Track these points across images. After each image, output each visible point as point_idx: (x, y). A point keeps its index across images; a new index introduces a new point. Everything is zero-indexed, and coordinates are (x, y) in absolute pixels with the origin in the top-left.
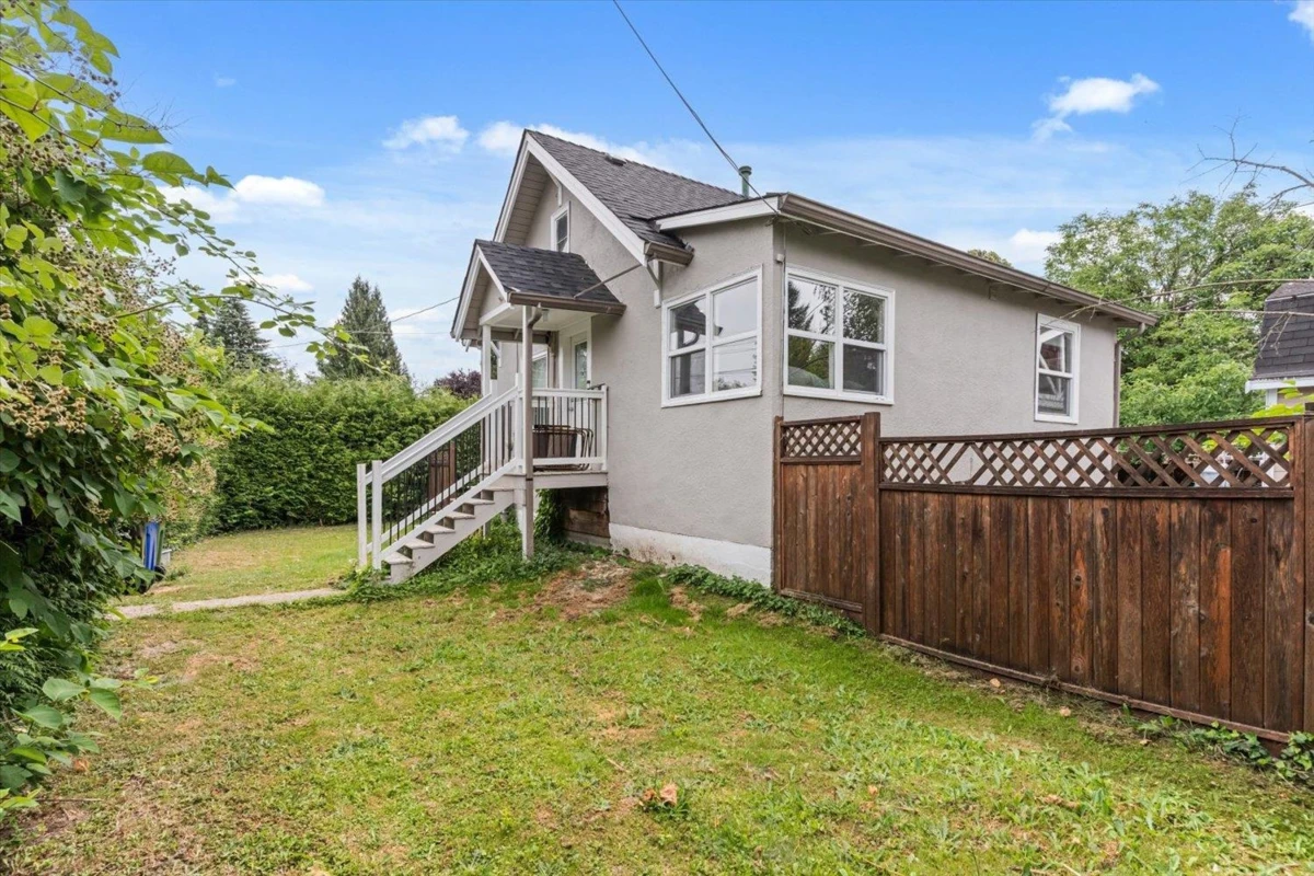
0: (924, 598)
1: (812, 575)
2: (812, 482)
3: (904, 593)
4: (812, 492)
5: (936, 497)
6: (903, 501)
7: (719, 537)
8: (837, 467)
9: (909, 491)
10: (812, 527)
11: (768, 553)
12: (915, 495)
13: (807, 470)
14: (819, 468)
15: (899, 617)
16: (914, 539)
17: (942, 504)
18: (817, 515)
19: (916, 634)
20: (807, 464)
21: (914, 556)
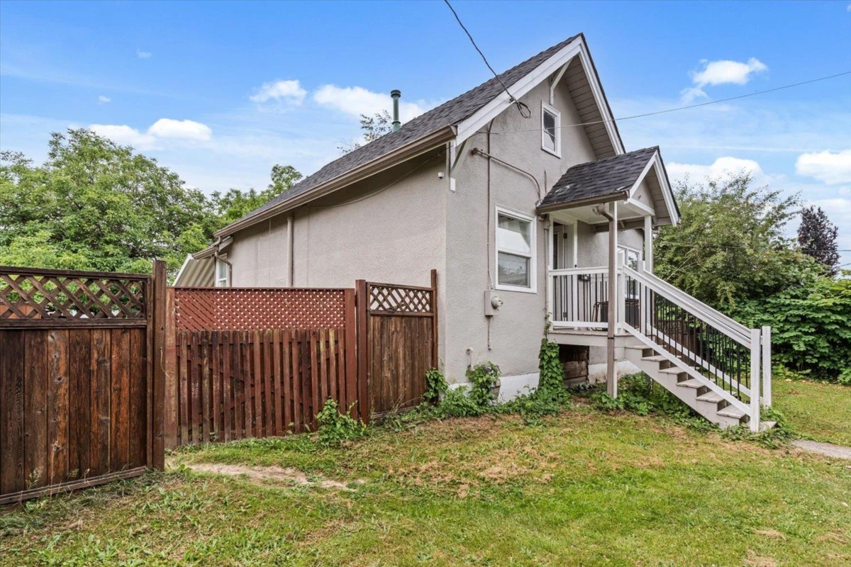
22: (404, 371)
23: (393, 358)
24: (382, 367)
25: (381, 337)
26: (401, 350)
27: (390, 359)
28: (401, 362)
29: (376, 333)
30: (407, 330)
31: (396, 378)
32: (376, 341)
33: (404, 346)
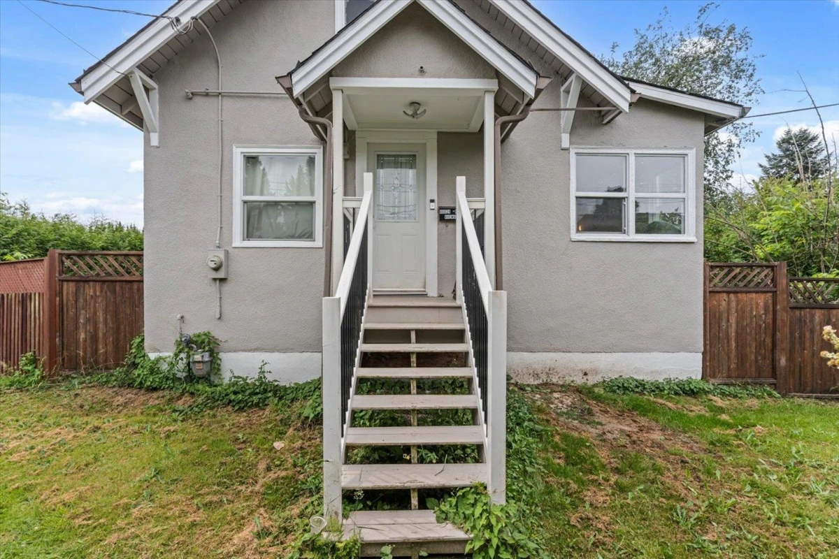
0: (813, 368)
1: (733, 366)
2: (733, 304)
3: (800, 367)
4: (733, 311)
5: (820, 311)
6: (800, 314)
7: (648, 350)
8: (754, 294)
9: (804, 308)
10: (733, 334)
11: (700, 356)
12: (808, 310)
13: (728, 297)
14: (739, 295)
15: (798, 381)
16: (808, 335)
17: (823, 315)
18: (737, 326)
19: (809, 389)
20: (729, 293)
21: (808, 344)
22: (104, 335)
23: (93, 320)
24: (77, 328)
25: (76, 302)
26: (101, 315)
27: (88, 320)
28: (101, 326)
29: (71, 298)
30: (108, 294)
31: (94, 338)
32: (70, 304)
33: (106, 312)
